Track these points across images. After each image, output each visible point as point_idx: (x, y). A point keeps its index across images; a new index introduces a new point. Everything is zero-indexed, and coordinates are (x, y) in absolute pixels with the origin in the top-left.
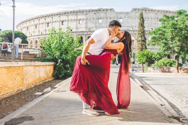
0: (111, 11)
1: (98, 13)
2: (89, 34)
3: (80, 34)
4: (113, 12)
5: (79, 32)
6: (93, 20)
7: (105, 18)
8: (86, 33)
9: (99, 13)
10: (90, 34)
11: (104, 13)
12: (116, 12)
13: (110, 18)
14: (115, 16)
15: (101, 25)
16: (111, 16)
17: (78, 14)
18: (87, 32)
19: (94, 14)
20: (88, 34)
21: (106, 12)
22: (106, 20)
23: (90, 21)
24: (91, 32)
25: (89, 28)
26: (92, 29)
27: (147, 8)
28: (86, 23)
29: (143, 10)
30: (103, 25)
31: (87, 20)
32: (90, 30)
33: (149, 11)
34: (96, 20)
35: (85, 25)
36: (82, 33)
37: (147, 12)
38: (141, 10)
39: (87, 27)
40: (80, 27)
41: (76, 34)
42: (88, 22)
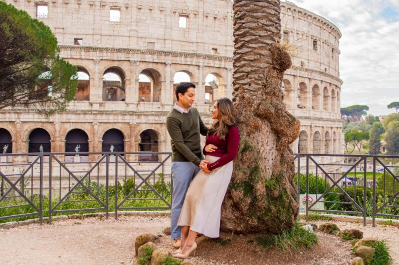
2: (149, 62)
3: (115, 59)
6: (162, 16)
7: (201, 16)
8: (139, 55)
13: (215, 18)
14: (228, 12)
15: (187, 35)
16: (217, 13)
18: (143, 53)
20: (147, 60)
22: (203, 21)
23: (153, 18)
24: (155, 56)
25: (147, 40)
26: (158, 47)
27: (296, 6)
28: (138, 22)
29: (289, 10)
30: (193, 36)
31: (142, 11)
32: (151, 47)
33: (300, 14)
34: (171, 16)
35: (134, 28)
36: (122, 56)
37: (297, 15)
38: (287, 7)
39: (141, 38)
40: (116, 33)
41: (101, 58)
42: (143, 18)
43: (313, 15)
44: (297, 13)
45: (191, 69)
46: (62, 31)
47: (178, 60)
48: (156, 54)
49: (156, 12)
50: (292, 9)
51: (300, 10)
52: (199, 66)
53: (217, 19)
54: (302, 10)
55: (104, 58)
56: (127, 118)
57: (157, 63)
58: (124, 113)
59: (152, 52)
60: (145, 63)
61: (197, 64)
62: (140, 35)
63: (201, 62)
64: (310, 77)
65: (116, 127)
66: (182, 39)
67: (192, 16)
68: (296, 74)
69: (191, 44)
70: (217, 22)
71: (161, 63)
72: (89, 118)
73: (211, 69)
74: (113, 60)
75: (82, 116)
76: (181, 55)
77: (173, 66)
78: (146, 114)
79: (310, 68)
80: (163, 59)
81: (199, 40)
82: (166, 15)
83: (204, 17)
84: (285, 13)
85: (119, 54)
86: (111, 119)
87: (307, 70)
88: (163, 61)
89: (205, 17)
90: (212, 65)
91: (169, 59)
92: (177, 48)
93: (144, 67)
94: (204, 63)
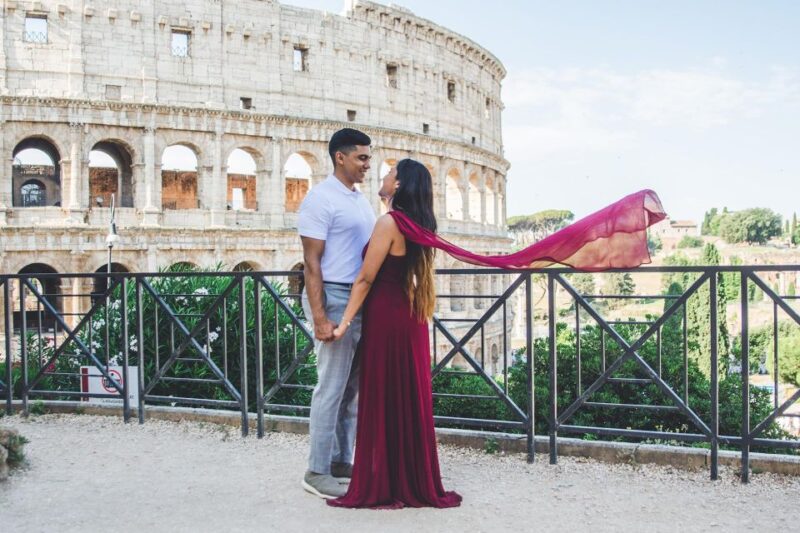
2: (110, 126)
3: (38, 119)
5: (31, 101)
6: (136, 32)
7: (216, 31)
8: (89, 111)
10: (114, 123)
13: (246, 37)
14: (272, 25)
15: (188, 71)
16: (250, 27)
18: (96, 107)
20: (106, 122)
22: (222, 42)
23: (117, 36)
25: (105, 82)
27: (412, 15)
28: (85, 43)
29: (397, 22)
30: (201, 74)
31: (93, 20)
32: (113, 95)
33: (420, 30)
34: (155, 31)
36: (53, 114)
37: (413, 32)
38: (392, 17)
39: (93, 76)
41: (7, 118)
42: (97, 35)
43: (445, 32)
44: (415, 28)
45: (197, 140)
47: (171, 121)
48: (125, 109)
49: (124, 25)
50: (403, 20)
51: (418, 22)
52: (213, 133)
53: (250, 38)
54: (424, 23)
55: (14, 118)
56: (66, 242)
57: (127, 128)
58: (58, 233)
59: (116, 107)
60: (101, 129)
61: (211, 129)
62: (91, 70)
63: (218, 125)
64: (441, 154)
65: (43, 260)
66: (178, 78)
67: (198, 32)
68: (412, 149)
69: (197, 90)
70: (251, 44)
71: (135, 128)
73: (240, 139)
74: (34, 122)
76: (176, 110)
77: (160, 134)
78: (104, 232)
79: (441, 136)
80: (138, 120)
81: (212, 82)
82: (142, 30)
83: (222, 35)
84: (389, 27)
85: (46, 109)
86: (32, 244)
87: (434, 140)
88: (139, 124)
89: (225, 35)
90: (241, 131)
91: (152, 121)
92: (169, 98)
93: (98, 135)
94: (224, 127)
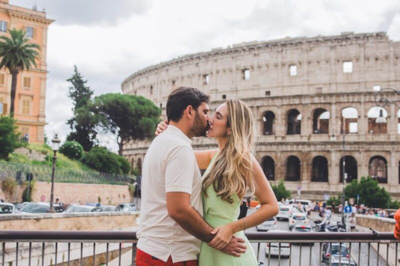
0: (379, 40)
1: (341, 45)
3: (292, 103)
4: (383, 42)
5: (289, 97)
6: (328, 65)
7: (362, 59)
8: (310, 99)
9: (345, 45)
10: (319, 102)
11: (358, 45)
12: (392, 41)
13: (377, 59)
14: (390, 52)
15: (350, 78)
16: (378, 54)
17: (286, 50)
18: (312, 97)
19: (329, 48)
20: (316, 102)
21: (365, 43)
22: (365, 64)
23: (321, 69)
24: (322, 98)
25: (316, 86)
26: (325, 90)
28: (308, 73)
30: (355, 78)
31: (312, 64)
32: (319, 91)
34: (335, 64)
35: (305, 78)
36: (297, 101)
39: (312, 85)
40: (293, 84)
41: (282, 104)
42: (313, 69)
46: (257, 87)
47: (342, 99)
49: (323, 64)
56: (300, 147)
57: (324, 103)
58: (298, 144)
59: (319, 95)
60: (314, 105)
61: (359, 100)
62: (311, 83)
63: (362, 98)
65: (293, 154)
66: (346, 81)
69: (354, 85)
70: (379, 62)
72: (274, 148)
75: (269, 147)
76: (343, 95)
77: (338, 104)
78: (315, 144)
80: (328, 100)
81: (360, 81)
82: (331, 65)
83: (365, 60)
85: (295, 100)
86: (289, 148)
88: (329, 101)
91: (334, 100)
92: (341, 89)
93: (313, 107)
94: (365, 99)
